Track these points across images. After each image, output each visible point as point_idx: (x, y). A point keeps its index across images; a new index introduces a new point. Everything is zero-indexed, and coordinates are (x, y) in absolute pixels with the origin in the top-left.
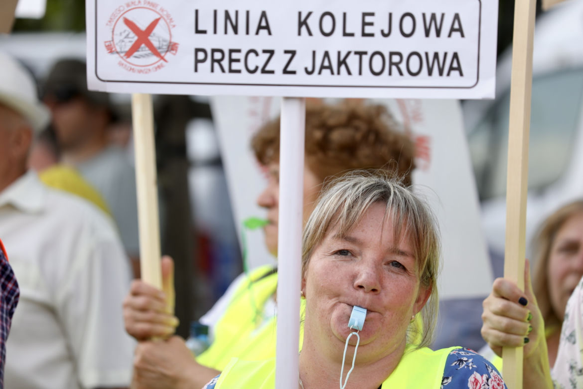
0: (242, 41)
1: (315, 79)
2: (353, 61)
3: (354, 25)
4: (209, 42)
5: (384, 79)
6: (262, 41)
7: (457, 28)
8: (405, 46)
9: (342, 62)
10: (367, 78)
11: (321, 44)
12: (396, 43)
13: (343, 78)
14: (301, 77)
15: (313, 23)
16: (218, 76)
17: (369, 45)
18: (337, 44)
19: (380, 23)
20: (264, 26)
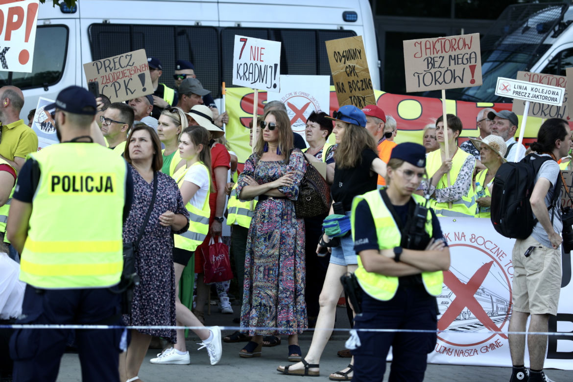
0: (522, 91)
1: (532, 98)
2: (540, 97)
3: (541, 91)
4: (516, 90)
5: (544, 100)
6: (525, 91)
7: (557, 94)
8: (548, 96)
9: (538, 97)
10: (541, 100)
11: (535, 93)
12: (547, 95)
13: (537, 99)
14: (530, 98)
15: (534, 89)
16: (517, 95)
17: (543, 95)
18: (537, 94)
19: (545, 91)
20: (526, 89)
